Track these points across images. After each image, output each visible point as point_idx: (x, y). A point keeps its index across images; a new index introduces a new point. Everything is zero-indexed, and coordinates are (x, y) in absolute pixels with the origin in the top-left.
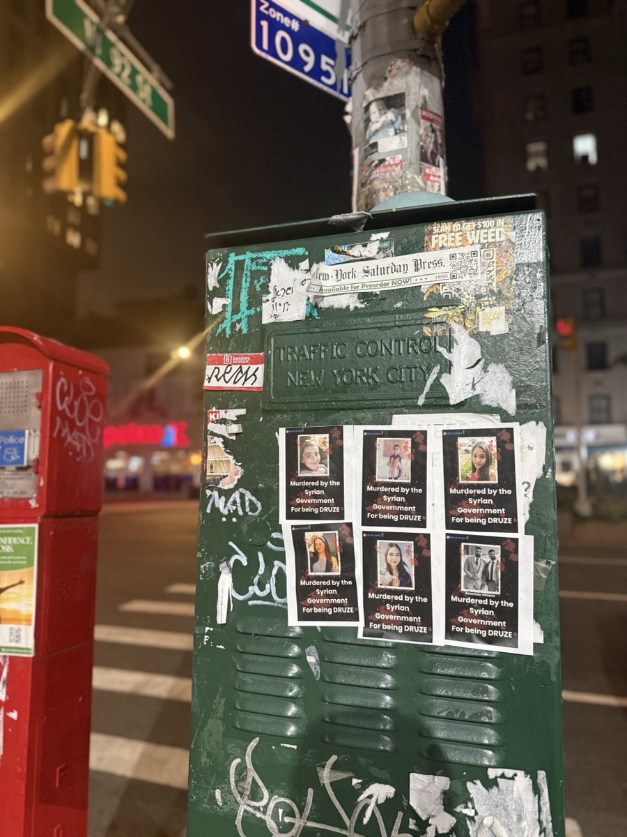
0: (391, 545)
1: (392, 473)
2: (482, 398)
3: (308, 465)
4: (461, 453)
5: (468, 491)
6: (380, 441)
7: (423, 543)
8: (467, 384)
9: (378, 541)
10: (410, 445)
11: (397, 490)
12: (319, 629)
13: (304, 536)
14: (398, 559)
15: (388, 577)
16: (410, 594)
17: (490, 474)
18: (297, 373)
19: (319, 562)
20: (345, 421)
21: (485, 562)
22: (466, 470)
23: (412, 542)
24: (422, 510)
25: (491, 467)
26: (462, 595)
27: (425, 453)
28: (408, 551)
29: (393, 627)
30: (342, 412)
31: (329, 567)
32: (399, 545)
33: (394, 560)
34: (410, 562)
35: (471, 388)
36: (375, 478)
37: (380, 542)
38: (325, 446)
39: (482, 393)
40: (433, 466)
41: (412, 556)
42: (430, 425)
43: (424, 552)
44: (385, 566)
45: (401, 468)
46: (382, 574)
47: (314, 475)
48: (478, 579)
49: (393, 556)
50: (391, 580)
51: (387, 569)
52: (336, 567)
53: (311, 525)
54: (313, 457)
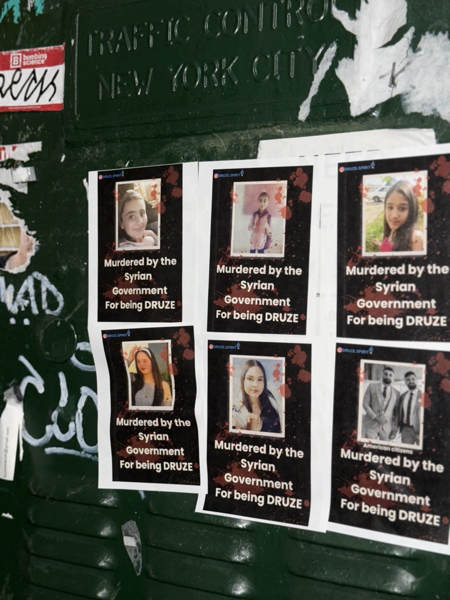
0: (251, 363)
1: (255, 241)
2: (408, 101)
3: (131, 233)
4: (367, 203)
5: (375, 270)
6: (238, 187)
7: (300, 360)
8: (381, 77)
9: (232, 357)
10: (285, 192)
11: (262, 271)
12: (142, 495)
13: (120, 347)
14: (261, 387)
15: (245, 415)
16: (277, 443)
17: (414, 239)
18: (113, 75)
19: (144, 389)
20: (186, 155)
21: (398, 393)
22: (375, 233)
23: (283, 359)
24: (300, 305)
25: (416, 225)
26: (358, 448)
27: (310, 204)
29: (250, 497)
30: (181, 140)
31: (158, 399)
32: (262, 364)
33: (254, 388)
34: (279, 391)
35: (388, 84)
36: (230, 251)
37: (234, 358)
38: (155, 199)
39: (408, 91)
40: (320, 227)
41: (282, 381)
42: (317, 156)
43: (301, 375)
44: (241, 397)
45: (270, 233)
46: (236, 410)
47: (138, 249)
48: (386, 422)
49: (253, 380)
50: (249, 421)
51: (244, 403)
52: (168, 399)
53: (131, 330)
54: (136, 218)
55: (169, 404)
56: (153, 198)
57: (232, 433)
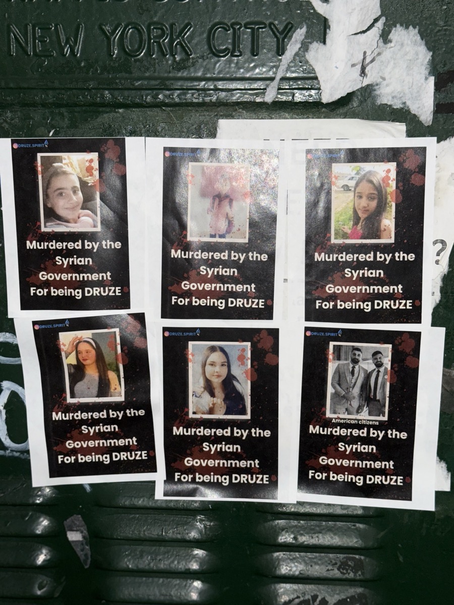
0: (213, 349)
1: (216, 226)
2: (377, 92)
3: (61, 212)
4: (336, 191)
5: (344, 257)
6: (195, 168)
7: (267, 344)
8: (353, 65)
9: (191, 344)
10: (248, 176)
11: (224, 256)
12: (88, 488)
13: (57, 338)
14: (224, 372)
15: (207, 400)
16: (242, 425)
17: (382, 227)
18: (30, 26)
19: (86, 380)
20: (130, 128)
21: (366, 371)
22: (343, 220)
23: (249, 344)
24: (266, 290)
25: (385, 215)
26: (327, 423)
28: (241, 358)
29: (214, 478)
30: (122, 111)
31: (104, 388)
32: (226, 349)
33: (217, 374)
34: (245, 375)
35: (359, 73)
36: (186, 235)
37: (193, 345)
38: (91, 175)
39: (378, 82)
40: (287, 213)
41: (247, 365)
42: (284, 140)
43: (268, 359)
44: (202, 382)
45: (232, 218)
46: (196, 396)
47: (72, 230)
48: (354, 398)
49: (215, 366)
50: (211, 405)
51: (205, 388)
52: (116, 389)
53: (69, 320)
54: (68, 196)
55: (118, 395)
56: (89, 174)
57: (192, 418)
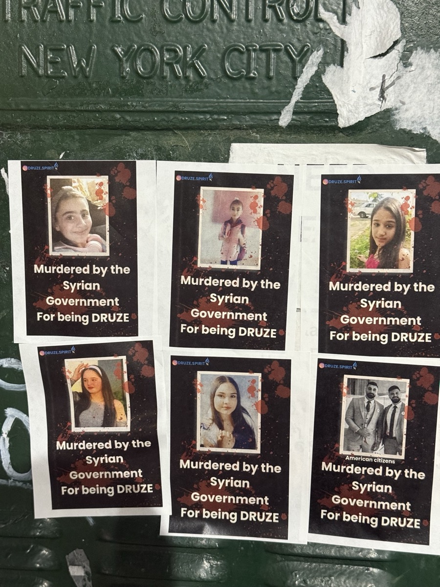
0: (222, 380)
1: (228, 252)
2: (397, 117)
3: (69, 236)
4: (352, 219)
5: (360, 287)
6: (206, 193)
7: (278, 376)
8: (372, 89)
9: (199, 373)
10: (261, 201)
11: (235, 283)
12: (91, 521)
13: (63, 365)
14: (233, 404)
15: (215, 433)
16: (251, 460)
17: (400, 257)
19: (91, 409)
20: (140, 151)
21: (381, 406)
22: (359, 249)
23: (259, 375)
24: (278, 320)
25: (403, 244)
26: (340, 460)
27: (290, 216)
28: (252, 390)
29: (221, 515)
30: (133, 134)
31: (109, 418)
32: (236, 380)
33: (226, 405)
34: (254, 407)
35: (378, 97)
36: (196, 261)
37: (202, 375)
38: (101, 198)
39: (397, 106)
40: (301, 240)
41: (257, 397)
42: (299, 165)
43: (280, 391)
44: (210, 414)
45: (244, 244)
46: (204, 428)
47: (81, 254)
48: (369, 434)
49: (224, 397)
50: (220, 438)
51: (213, 420)
52: (121, 419)
53: (76, 346)
54: (77, 219)
55: (124, 424)
56: (98, 198)
57: (199, 451)
